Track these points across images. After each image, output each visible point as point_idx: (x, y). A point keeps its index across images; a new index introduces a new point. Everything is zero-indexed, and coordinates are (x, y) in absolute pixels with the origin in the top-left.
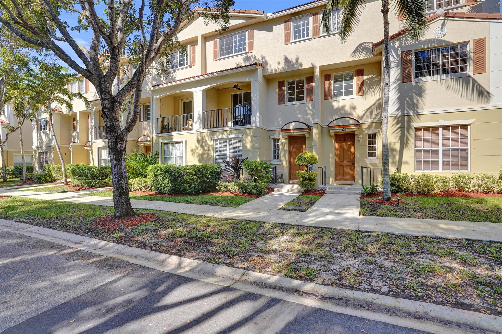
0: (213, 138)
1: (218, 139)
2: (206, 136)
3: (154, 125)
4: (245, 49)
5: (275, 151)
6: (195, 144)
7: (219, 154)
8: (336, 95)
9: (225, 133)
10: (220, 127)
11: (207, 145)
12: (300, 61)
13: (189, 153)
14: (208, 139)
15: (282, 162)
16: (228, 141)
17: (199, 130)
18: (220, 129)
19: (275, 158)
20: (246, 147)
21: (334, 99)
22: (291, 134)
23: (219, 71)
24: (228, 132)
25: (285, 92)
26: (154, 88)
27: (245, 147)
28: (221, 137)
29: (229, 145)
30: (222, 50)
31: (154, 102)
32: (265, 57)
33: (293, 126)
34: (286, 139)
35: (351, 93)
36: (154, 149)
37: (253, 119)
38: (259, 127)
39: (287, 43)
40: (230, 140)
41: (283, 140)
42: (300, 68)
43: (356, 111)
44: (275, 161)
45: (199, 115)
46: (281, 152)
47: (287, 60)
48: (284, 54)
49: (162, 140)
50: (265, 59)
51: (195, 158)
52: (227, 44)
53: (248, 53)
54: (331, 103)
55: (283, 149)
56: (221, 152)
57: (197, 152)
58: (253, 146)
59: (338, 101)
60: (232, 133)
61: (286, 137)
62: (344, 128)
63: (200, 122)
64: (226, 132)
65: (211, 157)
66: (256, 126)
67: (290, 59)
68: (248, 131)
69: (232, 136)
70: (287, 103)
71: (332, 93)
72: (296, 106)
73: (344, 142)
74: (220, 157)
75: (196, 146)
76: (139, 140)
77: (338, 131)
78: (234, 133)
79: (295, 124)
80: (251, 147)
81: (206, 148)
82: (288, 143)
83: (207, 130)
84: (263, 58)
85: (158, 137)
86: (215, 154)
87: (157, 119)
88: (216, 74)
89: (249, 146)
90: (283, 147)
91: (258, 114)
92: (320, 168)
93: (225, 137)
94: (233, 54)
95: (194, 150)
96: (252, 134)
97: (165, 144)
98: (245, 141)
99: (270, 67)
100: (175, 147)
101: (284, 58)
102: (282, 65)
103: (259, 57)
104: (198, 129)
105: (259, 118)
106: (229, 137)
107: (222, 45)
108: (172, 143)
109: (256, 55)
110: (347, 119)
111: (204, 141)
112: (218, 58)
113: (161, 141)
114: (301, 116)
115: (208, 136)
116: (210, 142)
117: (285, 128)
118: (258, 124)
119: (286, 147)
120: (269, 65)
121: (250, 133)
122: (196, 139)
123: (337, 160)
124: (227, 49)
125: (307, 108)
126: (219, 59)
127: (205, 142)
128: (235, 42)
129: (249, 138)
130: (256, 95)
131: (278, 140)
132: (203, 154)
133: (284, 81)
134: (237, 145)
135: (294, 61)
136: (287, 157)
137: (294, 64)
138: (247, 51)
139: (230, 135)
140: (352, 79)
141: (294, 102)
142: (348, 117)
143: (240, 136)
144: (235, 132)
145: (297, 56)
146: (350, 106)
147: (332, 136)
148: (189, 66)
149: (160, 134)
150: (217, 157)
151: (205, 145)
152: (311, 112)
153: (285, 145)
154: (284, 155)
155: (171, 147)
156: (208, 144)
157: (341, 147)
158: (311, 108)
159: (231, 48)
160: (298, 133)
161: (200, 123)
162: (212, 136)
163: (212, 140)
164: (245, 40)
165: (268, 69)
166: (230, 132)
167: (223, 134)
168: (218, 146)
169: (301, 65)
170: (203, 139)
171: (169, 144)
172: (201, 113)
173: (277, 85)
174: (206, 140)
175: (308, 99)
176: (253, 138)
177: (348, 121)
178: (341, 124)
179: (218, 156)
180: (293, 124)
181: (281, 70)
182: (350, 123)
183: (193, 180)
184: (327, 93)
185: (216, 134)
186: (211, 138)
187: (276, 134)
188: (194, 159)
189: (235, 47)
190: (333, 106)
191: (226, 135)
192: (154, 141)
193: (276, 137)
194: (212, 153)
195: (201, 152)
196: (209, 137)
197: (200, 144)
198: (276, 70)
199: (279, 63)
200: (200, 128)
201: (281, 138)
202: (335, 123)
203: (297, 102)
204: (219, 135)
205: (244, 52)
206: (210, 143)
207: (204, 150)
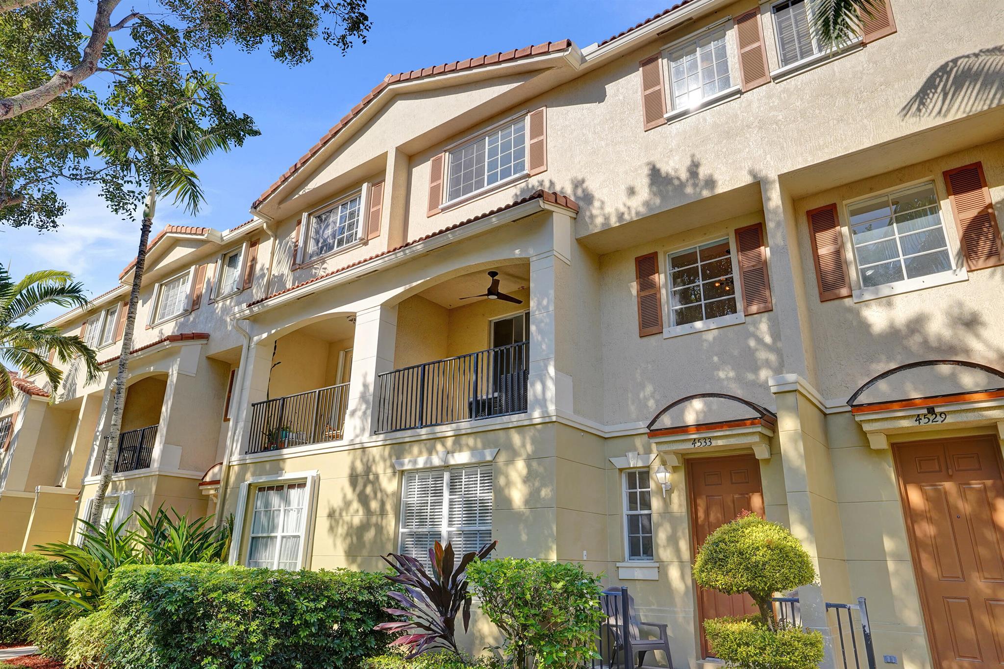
0: (398, 468)
1: (418, 470)
2: (377, 458)
3: (241, 425)
4: (520, 167)
5: (633, 521)
6: (342, 489)
7: (414, 527)
8: (869, 281)
9: (439, 447)
10: (426, 426)
11: (379, 495)
12: (703, 172)
13: (323, 523)
14: (385, 470)
15: (662, 569)
16: (446, 476)
17: (357, 441)
18: (424, 431)
19: (634, 552)
20: (508, 501)
21: (867, 296)
22: (689, 446)
23: (428, 237)
24: (449, 442)
25: (663, 291)
26: (251, 311)
27: (503, 501)
28: (426, 463)
29: (452, 491)
30: (455, 182)
31: (253, 353)
32: (583, 181)
33: (697, 413)
34: (675, 469)
35: (938, 263)
36: (226, 507)
37: (535, 389)
38: (554, 419)
39: (653, 124)
40: (455, 471)
41: (661, 476)
42: (706, 193)
43: (985, 333)
44: (637, 563)
45: (365, 386)
46: (659, 525)
47: (655, 176)
48: (645, 160)
49: (253, 475)
50: (585, 185)
51: (339, 541)
52: (469, 164)
53: (529, 176)
54: (857, 314)
55: (666, 512)
56: (422, 522)
57: (347, 518)
58: (532, 499)
59: (888, 302)
60: (460, 445)
61: (674, 461)
62: (931, 411)
63: (367, 409)
64: (444, 445)
65: (388, 539)
66: (545, 414)
67: (672, 173)
68: (516, 439)
69: (462, 457)
70: (671, 329)
71: (853, 274)
72: (710, 336)
73: (949, 478)
74: (419, 538)
75: (345, 497)
76: (208, 479)
77: (905, 423)
78: (467, 445)
79: (705, 404)
80: (527, 502)
81: (374, 505)
82: (683, 485)
83: (381, 437)
84: (578, 184)
85: (243, 466)
86: (401, 530)
87: (253, 405)
88: (419, 247)
89: (518, 495)
90: (667, 502)
91: (552, 370)
92: (837, 606)
93: (436, 461)
94: (486, 187)
95: (337, 514)
96: (529, 448)
97: (261, 489)
98: (507, 476)
99: (602, 208)
100: (287, 502)
101: (646, 171)
102: (644, 193)
103: (564, 185)
104: (357, 436)
105: (557, 383)
106: (452, 462)
107: (456, 169)
108: (280, 488)
109: (555, 180)
110: (945, 369)
111: (371, 477)
112: (441, 207)
113: (249, 479)
114: (732, 374)
115: (385, 460)
116: (390, 480)
117: (666, 421)
118: (552, 408)
119: (678, 503)
120: (597, 204)
121: (524, 445)
122: (346, 472)
123: (928, 565)
124: (468, 177)
125: (752, 343)
126: (443, 210)
127: (373, 483)
128: (493, 152)
129: (520, 465)
130: (545, 302)
131: (645, 475)
132: (363, 528)
133: (655, 254)
134: (480, 492)
135: (684, 175)
136: (684, 546)
137: (682, 185)
138: (525, 172)
139: (453, 452)
140: (935, 210)
141: (699, 325)
142: (944, 362)
143: (489, 458)
144: (471, 441)
145: (693, 156)
146: (948, 314)
147: (879, 452)
148: (361, 239)
149: (252, 456)
150: (409, 541)
151: (372, 495)
152: (772, 357)
153: (675, 497)
154: (673, 540)
155: (275, 499)
156: (381, 490)
157: (939, 501)
158: (768, 339)
159: (481, 172)
160: (722, 441)
161: (365, 413)
162: (398, 458)
163: (394, 473)
164: (521, 140)
165: (592, 217)
166: (454, 443)
167: (430, 453)
168: (414, 498)
169: (710, 183)
170: (368, 470)
171: (271, 488)
172: (371, 379)
173: (630, 269)
174: (377, 477)
175: (754, 308)
176: (535, 464)
177: (953, 377)
178: (914, 395)
179: (411, 535)
180: (697, 404)
181: (637, 213)
182: (960, 387)
183: (241, 639)
184: (830, 278)
185: (410, 452)
186: (393, 466)
187: (634, 449)
188: (335, 545)
189: (493, 166)
190: (865, 326)
191: (441, 454)
192: (232, 478)
193: (634, 462)
194: (390, 523)
195: (356, 521)
196: (388, 463)
197: (358, 489)
198: (621, 216)
199: (631, 191)
200: (363, 430)
201: (656, 464)
202: (884, 390)
203: (713, 323)
204: (420, 453)
205: (517, 175)
206: (389, 485)
207: (368, 511)
